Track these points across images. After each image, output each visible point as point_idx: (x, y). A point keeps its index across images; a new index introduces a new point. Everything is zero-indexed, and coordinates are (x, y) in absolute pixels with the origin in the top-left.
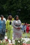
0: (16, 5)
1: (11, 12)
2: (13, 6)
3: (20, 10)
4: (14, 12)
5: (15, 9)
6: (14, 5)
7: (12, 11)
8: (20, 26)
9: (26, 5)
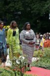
0: (13, 5)
1: (6, 15)
2: (9, 6)
3: (20, 13)
4: (11, 16)
5: (12, 11)
6: (11, 5)
7: (8, 14)
8: (33, 39)
9: (30, 5)
